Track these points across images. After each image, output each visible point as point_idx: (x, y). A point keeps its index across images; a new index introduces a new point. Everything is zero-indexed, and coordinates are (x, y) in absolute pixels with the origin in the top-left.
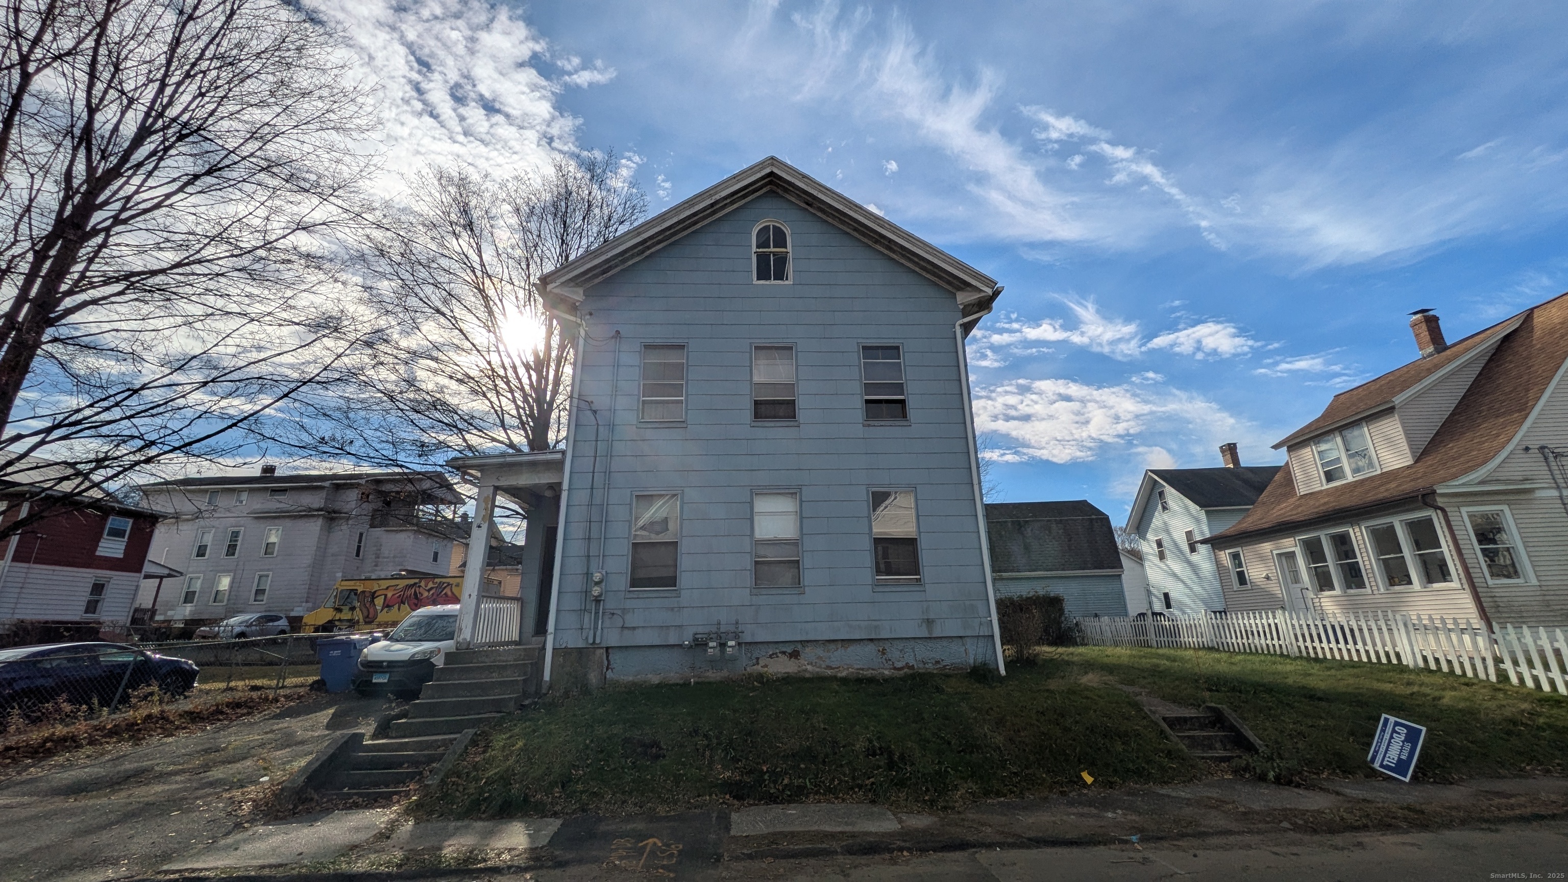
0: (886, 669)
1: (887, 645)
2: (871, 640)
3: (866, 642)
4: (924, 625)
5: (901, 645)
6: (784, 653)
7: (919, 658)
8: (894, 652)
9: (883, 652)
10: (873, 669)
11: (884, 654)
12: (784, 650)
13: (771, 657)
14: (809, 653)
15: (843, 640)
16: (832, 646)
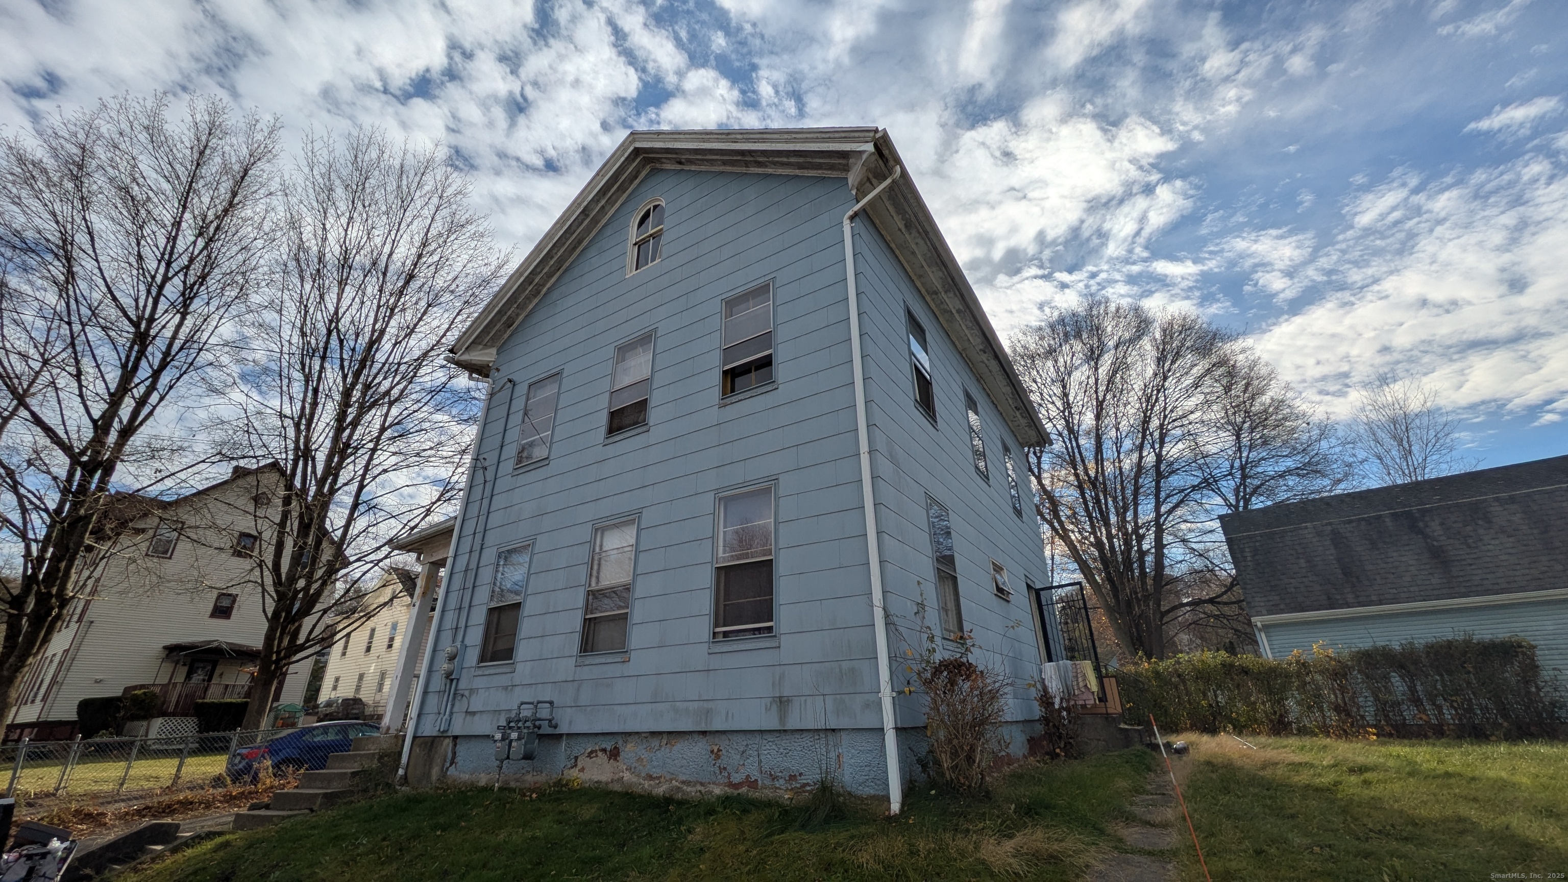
0: (718, 785)
1: (723, 743)
2: (704, 733)
3: (696, 736)
4: (774, 707)
5: (740, 742)
6: (604, 750)
7: (766, 768)
8: (732, 755)
9: (717, 755)
10: (702, 784)
11: (718, 757)
12: (603, 746)
13: (589, 755)
14: (630, 750)
15: (670, 733)
16: (655, 743)
